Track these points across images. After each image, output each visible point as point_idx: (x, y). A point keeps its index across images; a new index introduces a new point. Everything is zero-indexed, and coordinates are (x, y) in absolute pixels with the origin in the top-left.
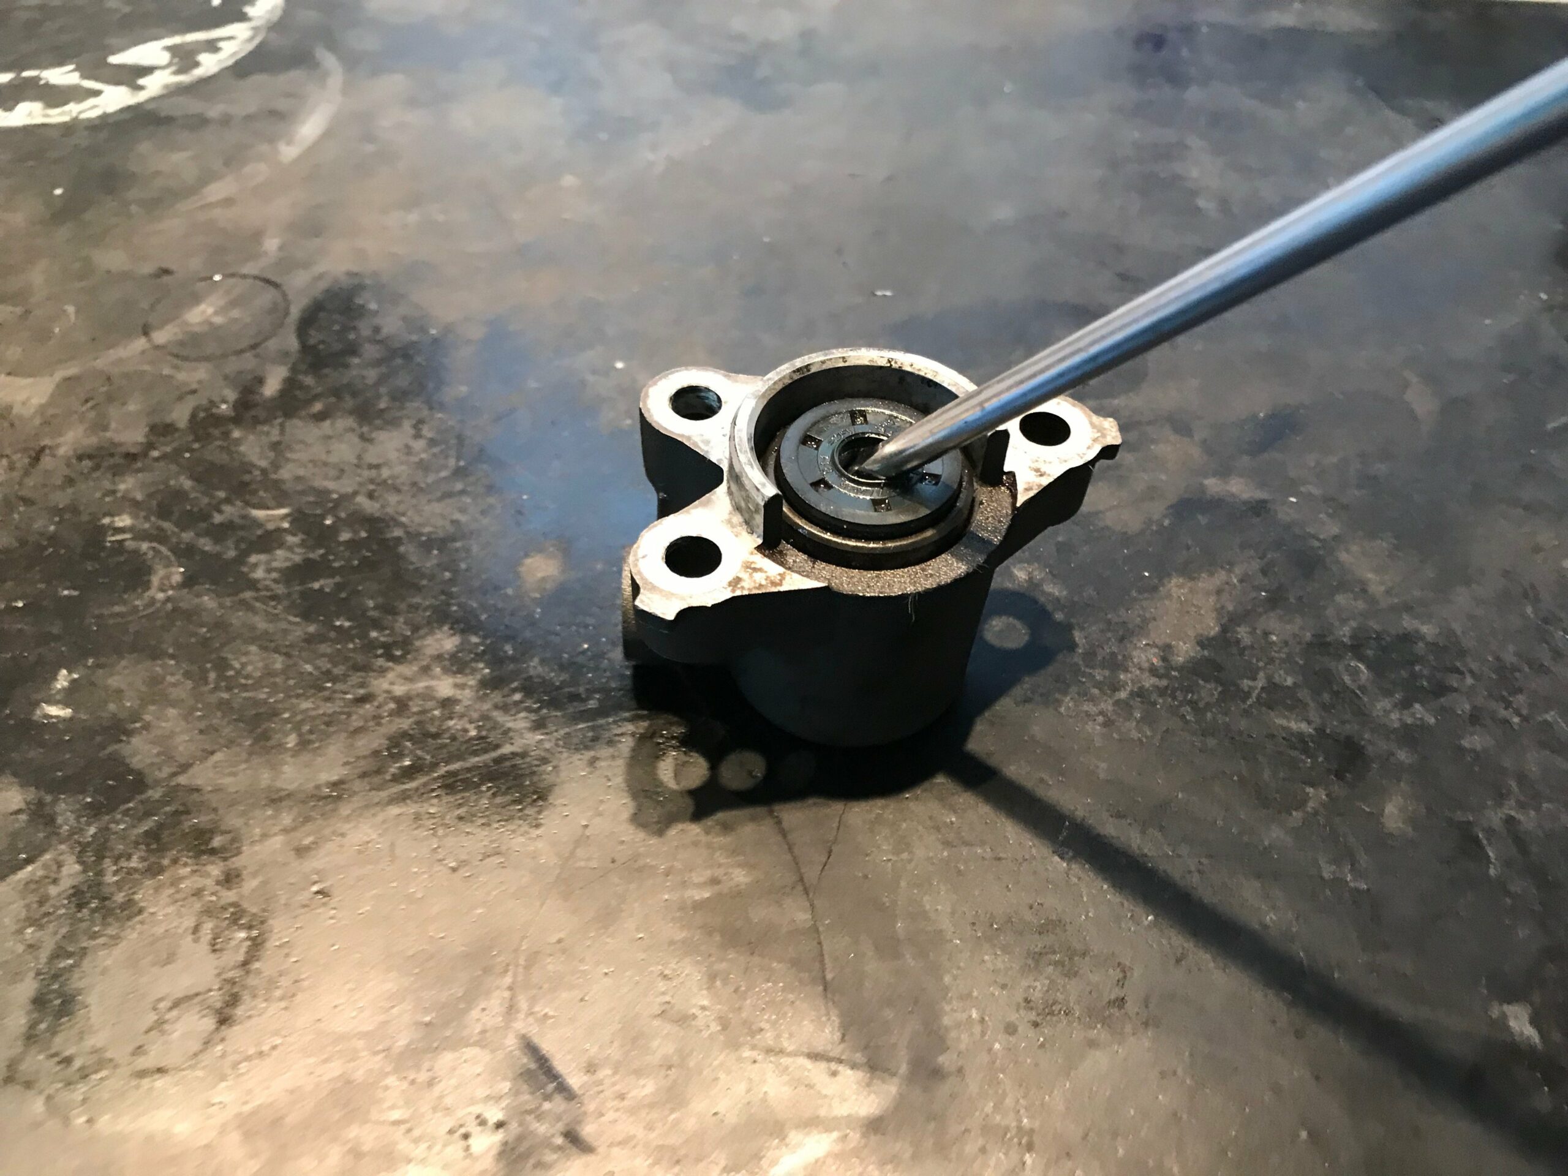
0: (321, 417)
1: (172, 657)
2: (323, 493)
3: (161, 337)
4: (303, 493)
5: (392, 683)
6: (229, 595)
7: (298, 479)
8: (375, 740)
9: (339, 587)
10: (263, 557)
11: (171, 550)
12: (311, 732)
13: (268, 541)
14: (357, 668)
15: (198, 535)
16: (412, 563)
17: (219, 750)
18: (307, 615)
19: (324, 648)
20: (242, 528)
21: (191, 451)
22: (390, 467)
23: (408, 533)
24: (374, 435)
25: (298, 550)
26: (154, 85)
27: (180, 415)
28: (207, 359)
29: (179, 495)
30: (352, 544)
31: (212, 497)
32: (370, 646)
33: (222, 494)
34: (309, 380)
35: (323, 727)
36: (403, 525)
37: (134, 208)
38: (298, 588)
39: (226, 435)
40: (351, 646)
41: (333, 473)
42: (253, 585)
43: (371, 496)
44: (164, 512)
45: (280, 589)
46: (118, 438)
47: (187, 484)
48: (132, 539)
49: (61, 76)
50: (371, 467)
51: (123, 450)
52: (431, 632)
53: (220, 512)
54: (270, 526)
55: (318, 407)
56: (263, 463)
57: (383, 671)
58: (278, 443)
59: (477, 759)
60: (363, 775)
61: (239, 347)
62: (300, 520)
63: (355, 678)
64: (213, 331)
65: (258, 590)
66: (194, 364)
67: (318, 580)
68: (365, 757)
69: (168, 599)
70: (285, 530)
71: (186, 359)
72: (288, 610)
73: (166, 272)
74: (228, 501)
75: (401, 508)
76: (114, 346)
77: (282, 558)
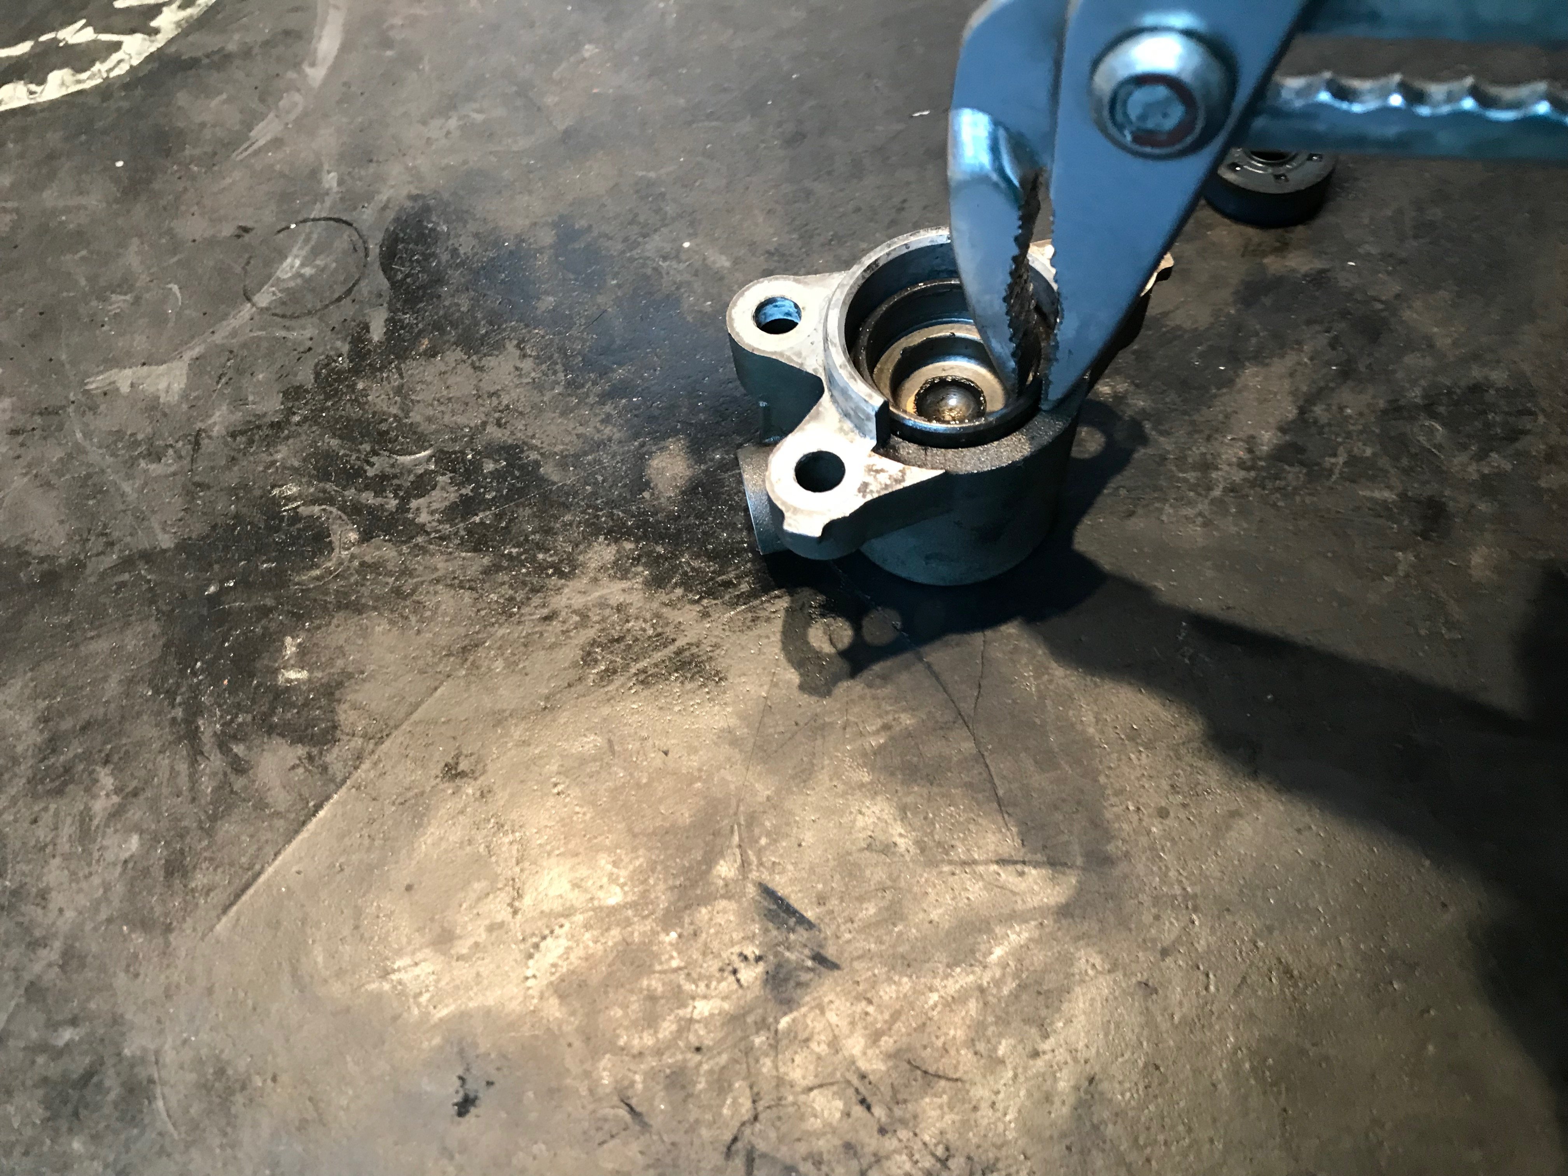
3: (264, 298)
7: (429, 420)
9: (499, 517)
11: (338, 509)
14: (535, 590)
15: (360, 491)
16: (554, 483)
19: (502, 577)
21: (325, 409)
24: (483, 363)
26: (166, 25)
27: (305, 376)
32: (541, 569)
33: (367, 447)
34: (408, 317)
37: (194, 168)
38: (462, 525)
39: (352, 387)
40: (524, 570)
42: (422, 529)
43: (499, 424)
46: (260, 409)
47: (335, 442)
48: (303, 505)
49: (76, 34)
50: (491, 395)
51: (268, 420)
53: (372, 465)
56: (394, 410)
57: (558, 590)
58: (401, 387)
59: (659, 654)
60: (568, 685)
61: (336, 295)
63: (536, 600)
64: (309, 284)
67: (477, 515)
69: (353, 557)
70: (433, 471)
71: (293, 317)
73: (246, 230)
76: (224, 317)
77: (439, 498)
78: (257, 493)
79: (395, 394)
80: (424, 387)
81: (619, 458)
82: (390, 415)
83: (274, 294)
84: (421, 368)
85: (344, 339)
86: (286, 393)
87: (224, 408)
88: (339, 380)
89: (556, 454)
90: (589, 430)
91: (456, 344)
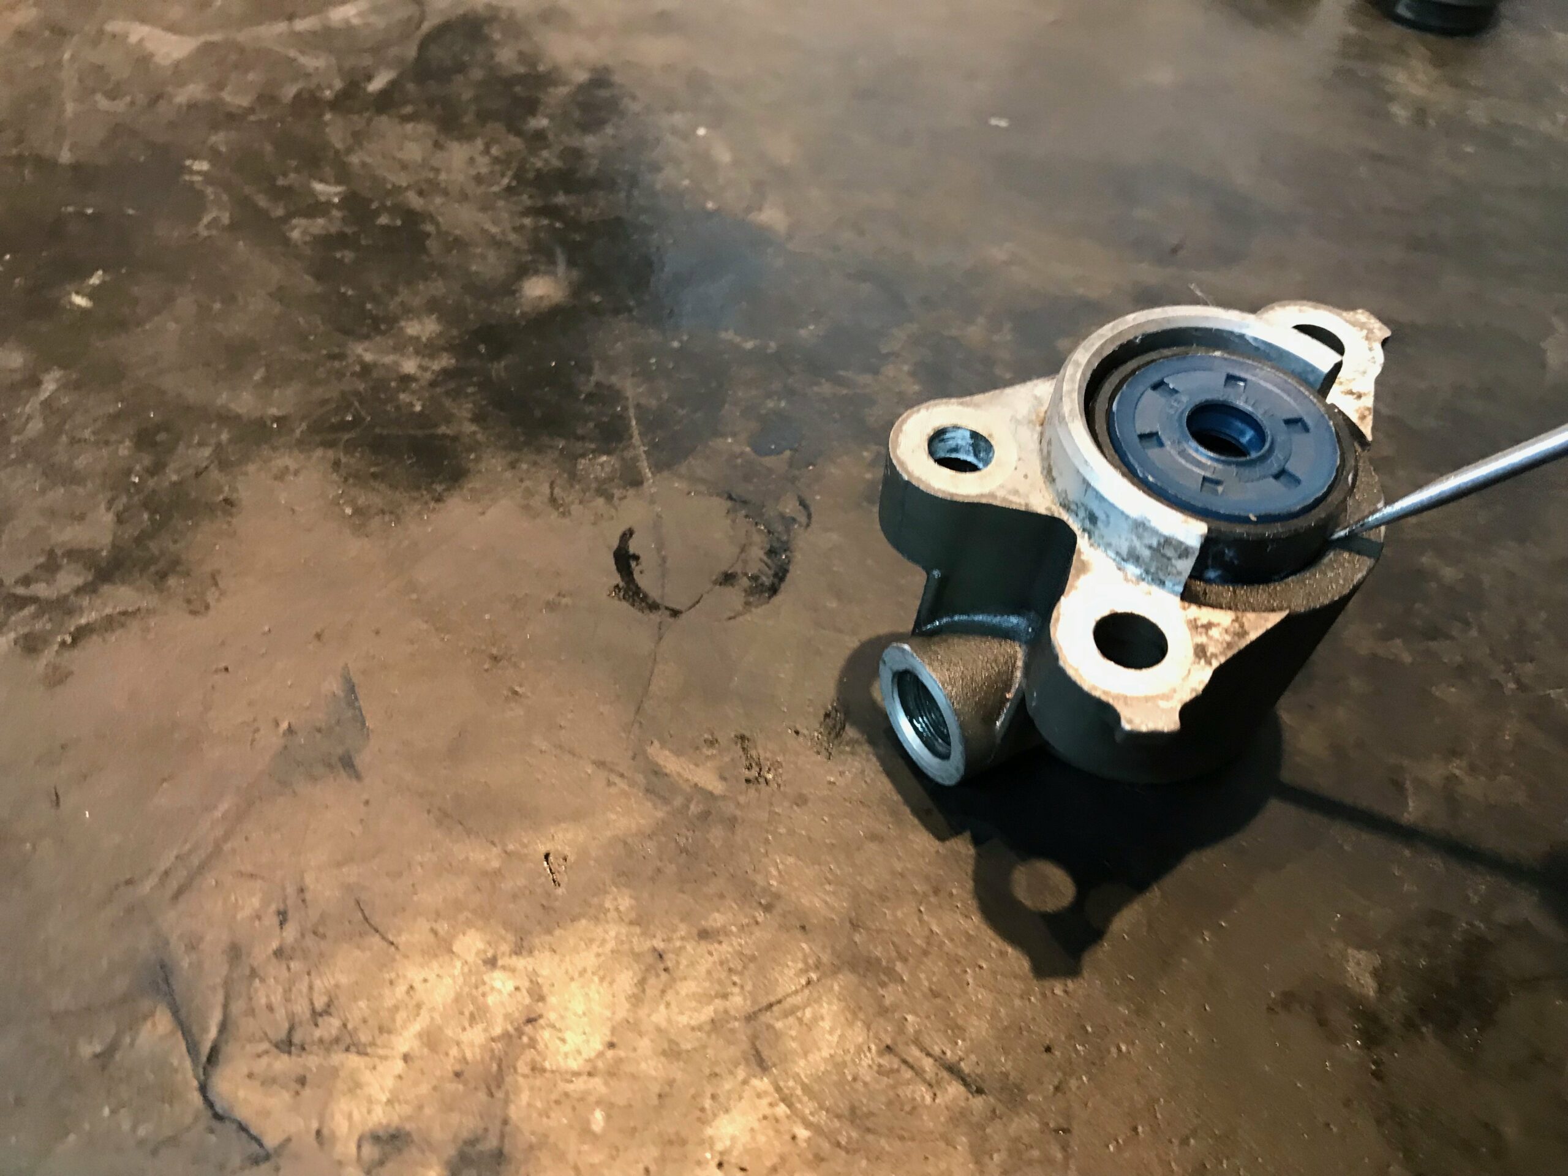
0: (407, 118)
1: (192, 284)
2: (380, 181)
3: (301, 25)
4: (363, 177)
5: (365, 350)
6: (262, 245)
8: (329, 392)
9: (357, 261)
10: (304, 222)
11: (229, 197)
12: (279, 371)
13: (315, 209)
14: (342, 330)
15: (258, 191)
16: (431, 257)
17: (196, 367)
18: (318, 277)
19: (322, 307)
20: (299, 194)
21: (283, 122)
22: (449, 173)
23: (438, 230)
24: (446, 143)
25: (337, 223)
28: (332, 51)
29: (257, 157)
30: (385, 228)
31: (284, 163)
32: (361, 315)
33: (293, 163)
35: (290, 370)
36: (437, 223)
38: (322, 254)
39: (319, 116)
41: (396, 166)
42: (286, 242)
44: (238, 167)
45: (307, 251)
46: (229, 99)
47: (267, 148)
48: (201, 182)
50: (432, 169)
51: (228, 109)
52: (419, 317)
53: (285, 177)
54: (323, 199)
55: (408, 109)
57: (363, 338)
58: (361, 132)
61: (363, 48)
62: (350, 199)
63: (337, 338)
65: (287, 247)
66: (317, 52)
67: (342, 251)
68: (314, 403)
69: (210, 237)
70: (333, 205)
71: (314, 47)
72: (305, 269)
74: (296, 169)
75: (443, 209)
76: (259, 24)
77: (319, 225)
78: (171, 156)
79: (351, 135)
80: (381, 140)
82: (333, 147)
83: (313, 25)
84: (390, 126)
85: (343, 79)
86: (260, 96)
87: (201, 86)
88: (312, 107)
89: (451, 236)
90: (494, 230)
91: (435, 120)
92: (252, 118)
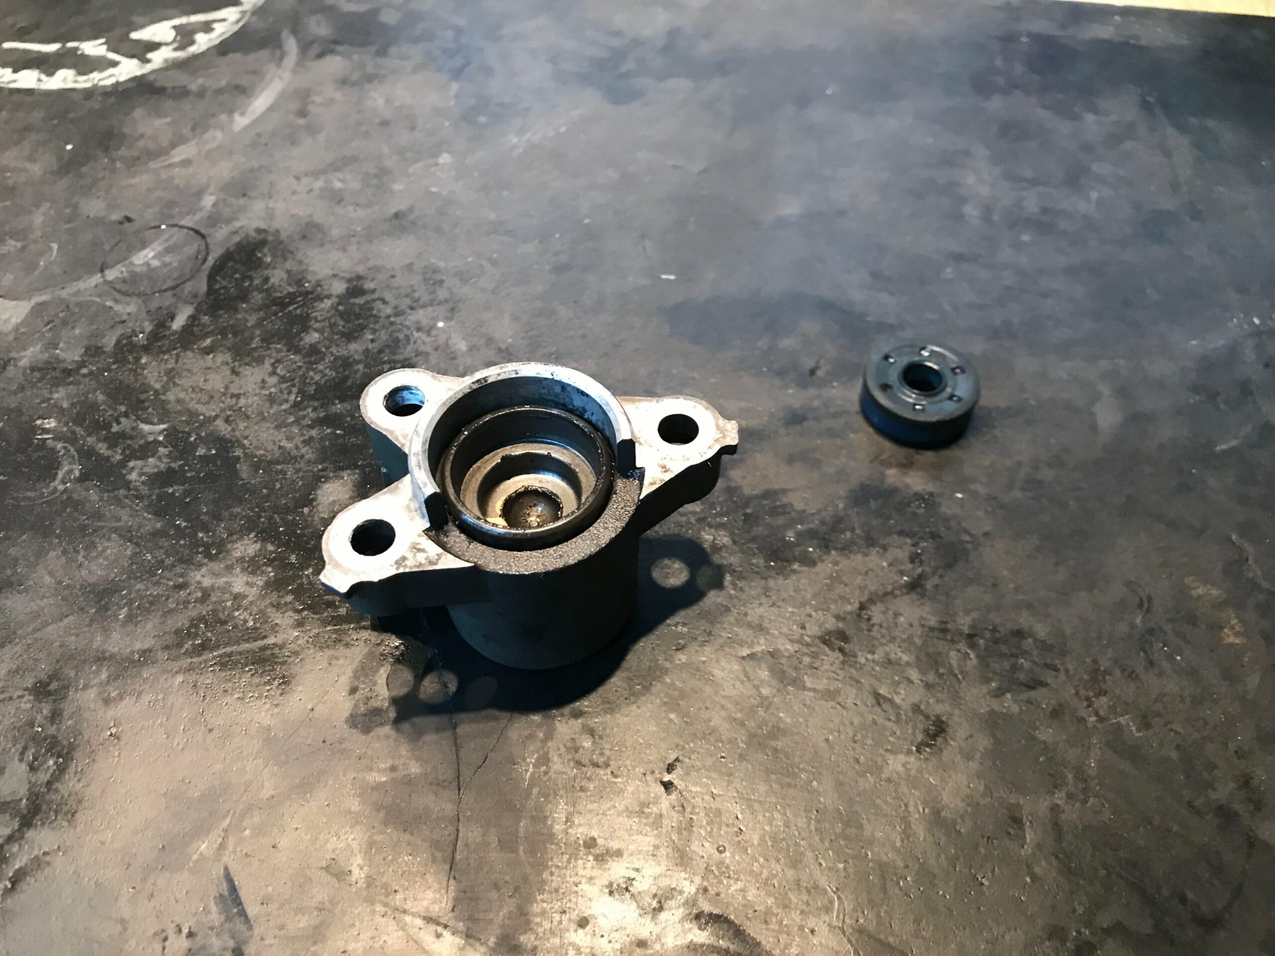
0: (208, 351)
1: (58, 537)
2: (193, 414)
3: (111, 274)
4: (179, 413)
5: (203, 576)
6: (108, 491)
7: (179, 401)
8: (181, 621)
9: (187, 493)
10: (139, 463)
11: (75, 450)
12: (139, 607)
13: (147, 450)
14: (181, 561)
15: (99, 440)
16: (243, 480)
17: (72, 614)
18: (157, 514)
19: (164, 542)
20: (131, 438)
21: (109, 370)
22: (247, 398)
23: (245, 454)
24: (241, 369)
25: (166, 460)
26: (158, 58)
27: (109, 341)
28: (139, 295)
29: (94, 407)
30: (205, 459)
31: (115, 410)
32: (196, 544)
33: (123, 408)
34: (206, 319)
35: (147, 605)
36: (243, 447)
37: (118, 164)
38: (157, 491)
39: (137, 360)
40: (182, 542)
41: (205, 398)
42: (127, 485)
43: (227, 420)
44: (79, 420)
45: (144, 490)
46: (63, 355)
47: (101, 397)
48: (52, 438)
49: (93, 48)
50: (233, 396)
51: (63, 365)
52: (241, 538)
53: (119, 423)
54: (151, 439)
55: (208, 341)
56: (158, 386)
57: (200, 566)
58: (172, 369)
59: (247, 645)
60: (166, 648)
61: (164, 287)
62: (172, 435)
63: (179, 569)
64: (150, 273)
65: (129, 489)
66: (128, 299)
67: (172, 486)
68: (170, 633)
69: (65, 490)
70: (160, 443)
71: (125, 294)
72: (147, 508)
73: (129, 219)
74: (126, 415)
75: (246, 433)
76: (78, 279)
77: (152, 464)
78: (25, 418)
79: (165, 374)
80: (189, 375)
81: (301, 474)
82: (152, 388)
83: (122, 272)
84: (194, 360)
85: (152, 321)
86: (87, 349)
87: (38, 347)
88: (130, 352)
89: (256, 457)
90: (289, 445)
91: (229, 349)
92: (84, 371)
